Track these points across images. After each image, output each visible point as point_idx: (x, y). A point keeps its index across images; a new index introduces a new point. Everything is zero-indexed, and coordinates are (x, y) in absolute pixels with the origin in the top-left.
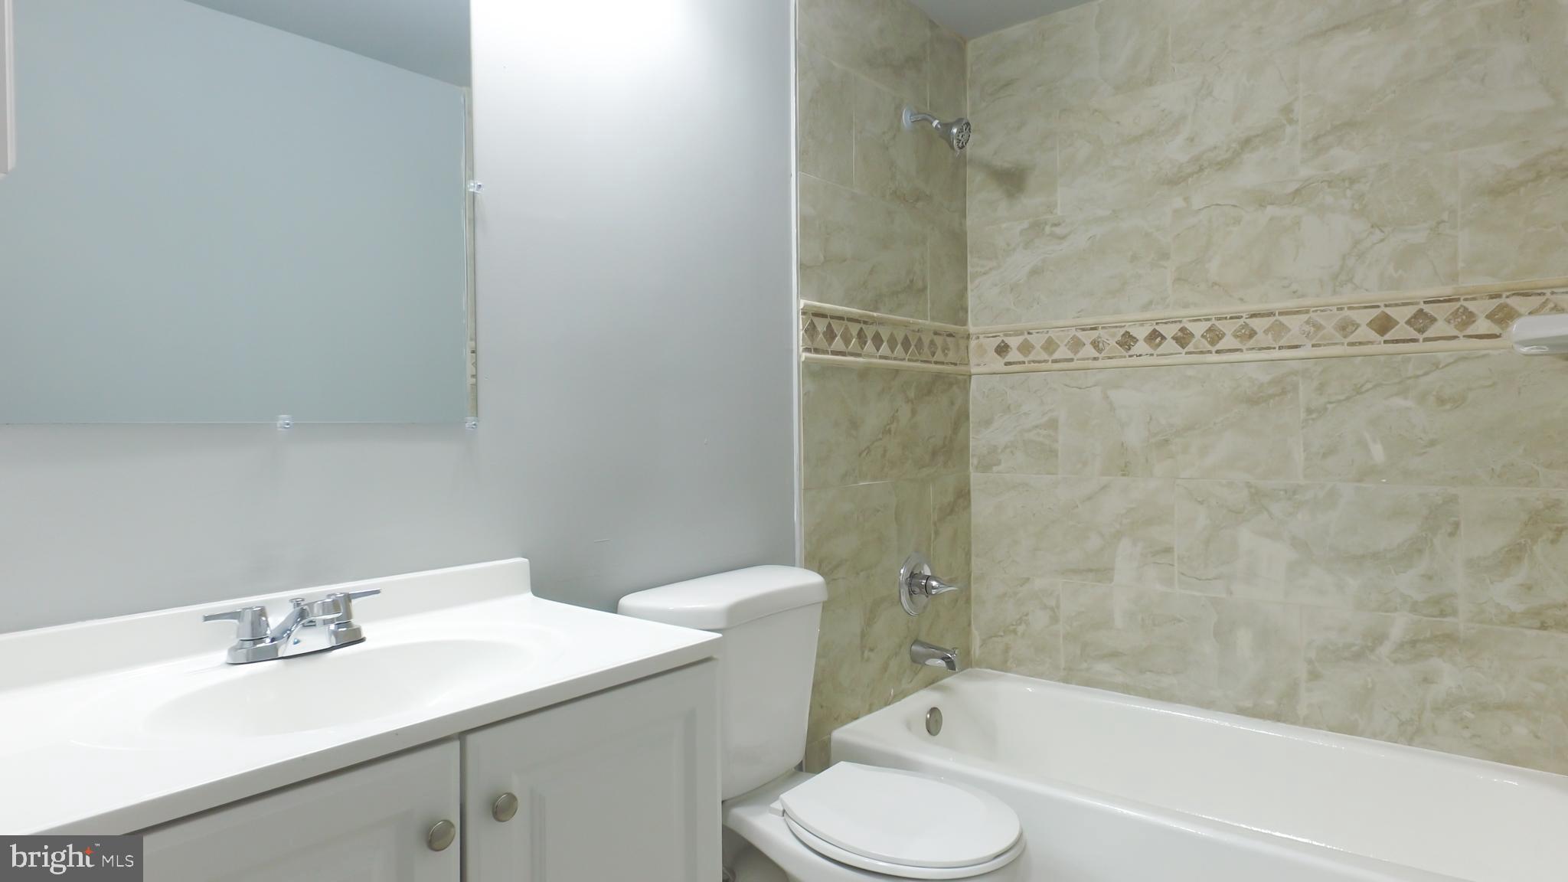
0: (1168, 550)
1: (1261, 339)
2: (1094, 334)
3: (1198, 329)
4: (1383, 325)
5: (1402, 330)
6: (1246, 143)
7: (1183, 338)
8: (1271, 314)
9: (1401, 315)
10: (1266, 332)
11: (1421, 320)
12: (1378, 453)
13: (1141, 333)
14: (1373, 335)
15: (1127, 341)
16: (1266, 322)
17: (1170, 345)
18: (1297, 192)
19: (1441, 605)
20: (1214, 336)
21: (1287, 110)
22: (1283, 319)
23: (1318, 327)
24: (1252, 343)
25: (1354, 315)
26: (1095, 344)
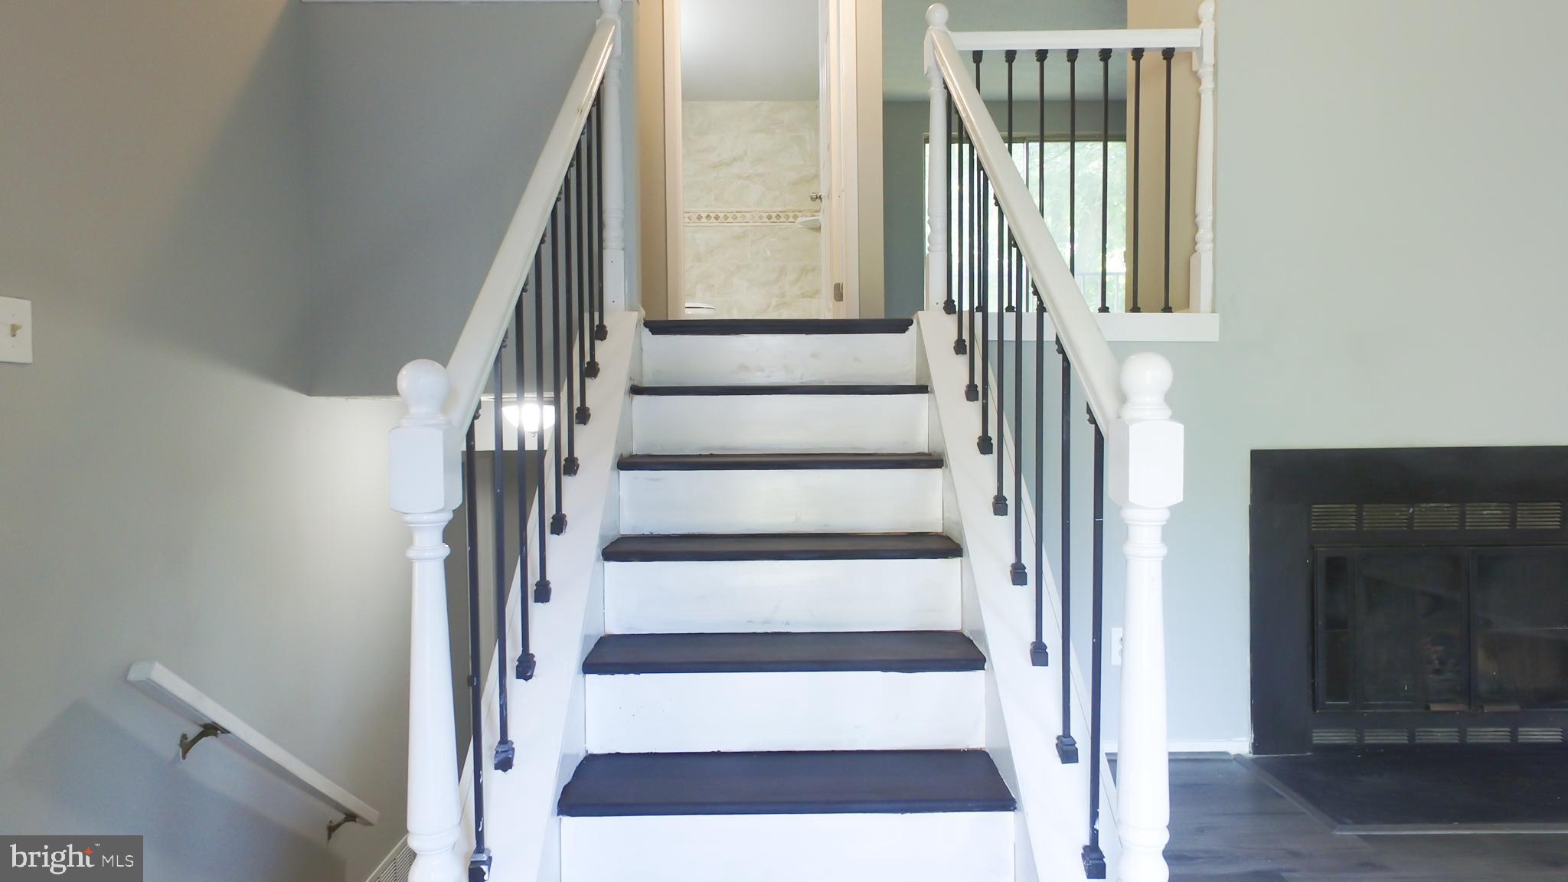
0: (713, 286)
1: (739, 219)
2: (688, 214)
3: (721, 215)
4: (770, 217)
5: (774, 219)
6: (735, 160)
7: (717, 218)
8: (741, 212)
9: (774, 215)
10: (741, 217)
11: (778, 217)
12: (769, 253)
13: (704, 215)
14: (767, 220)
15: (699, 217)
16: (741, 214)
17: (713, 220)
18: (748, 176)
19: (783, 295)
20: (726, 217)
21: (745, 152)
22: (745, 214)
23: (754, 217)
24: (736, 221)
25: (763, 214)
26: (689, 218)
